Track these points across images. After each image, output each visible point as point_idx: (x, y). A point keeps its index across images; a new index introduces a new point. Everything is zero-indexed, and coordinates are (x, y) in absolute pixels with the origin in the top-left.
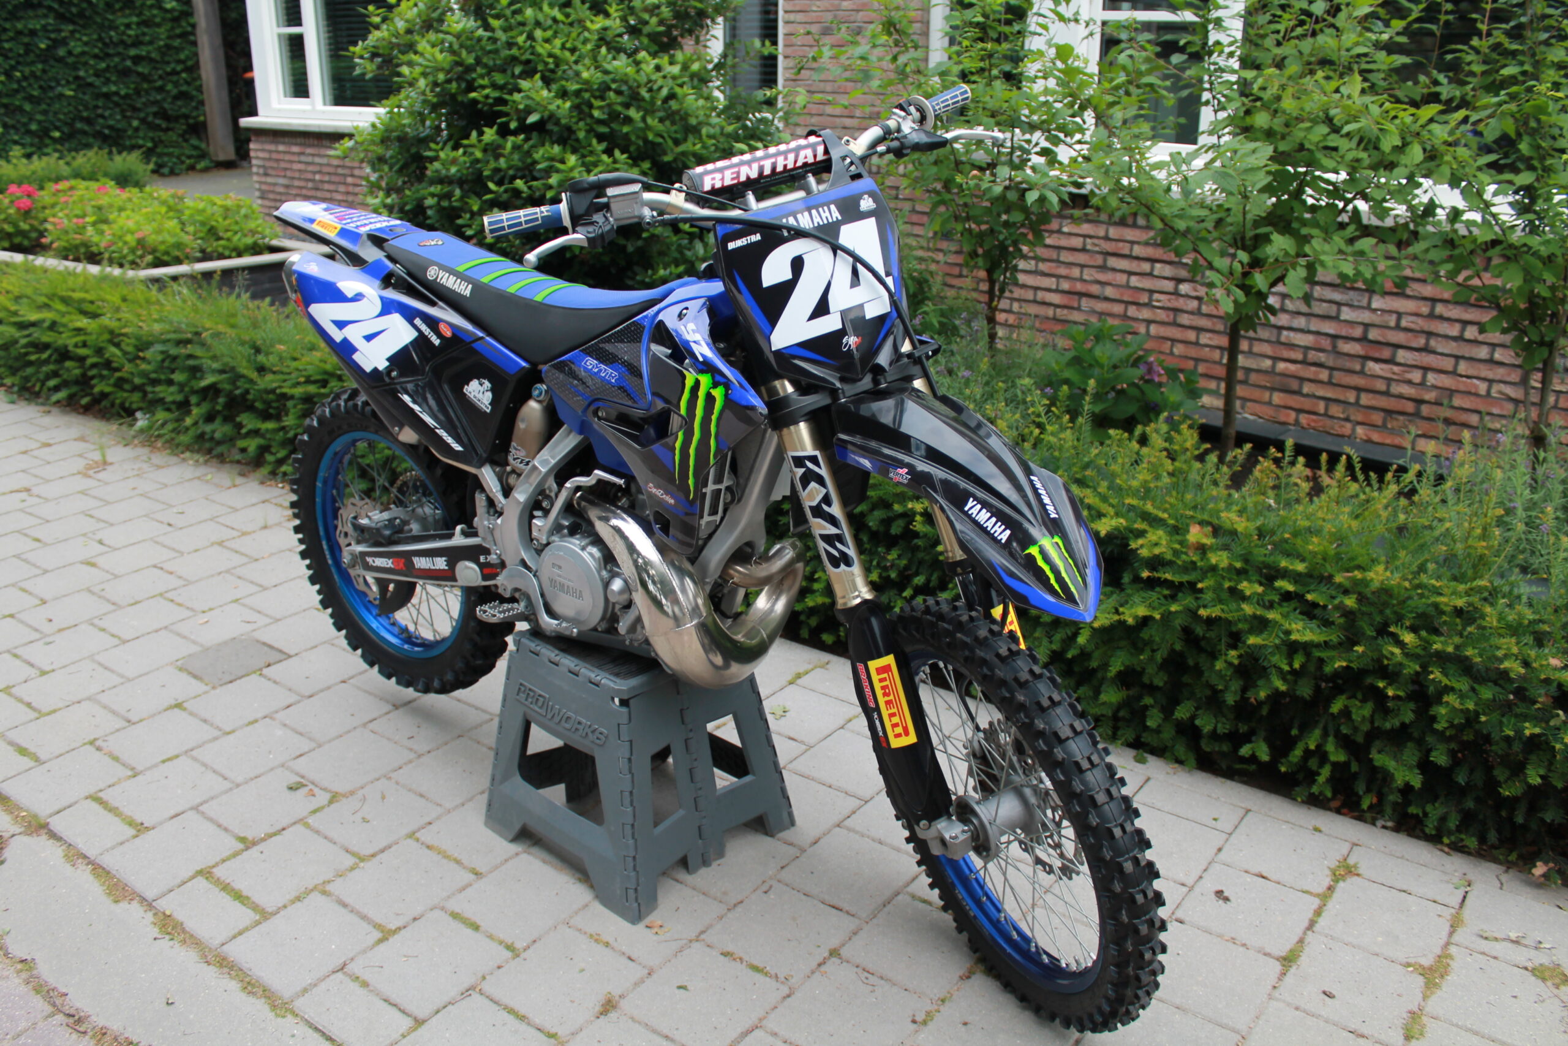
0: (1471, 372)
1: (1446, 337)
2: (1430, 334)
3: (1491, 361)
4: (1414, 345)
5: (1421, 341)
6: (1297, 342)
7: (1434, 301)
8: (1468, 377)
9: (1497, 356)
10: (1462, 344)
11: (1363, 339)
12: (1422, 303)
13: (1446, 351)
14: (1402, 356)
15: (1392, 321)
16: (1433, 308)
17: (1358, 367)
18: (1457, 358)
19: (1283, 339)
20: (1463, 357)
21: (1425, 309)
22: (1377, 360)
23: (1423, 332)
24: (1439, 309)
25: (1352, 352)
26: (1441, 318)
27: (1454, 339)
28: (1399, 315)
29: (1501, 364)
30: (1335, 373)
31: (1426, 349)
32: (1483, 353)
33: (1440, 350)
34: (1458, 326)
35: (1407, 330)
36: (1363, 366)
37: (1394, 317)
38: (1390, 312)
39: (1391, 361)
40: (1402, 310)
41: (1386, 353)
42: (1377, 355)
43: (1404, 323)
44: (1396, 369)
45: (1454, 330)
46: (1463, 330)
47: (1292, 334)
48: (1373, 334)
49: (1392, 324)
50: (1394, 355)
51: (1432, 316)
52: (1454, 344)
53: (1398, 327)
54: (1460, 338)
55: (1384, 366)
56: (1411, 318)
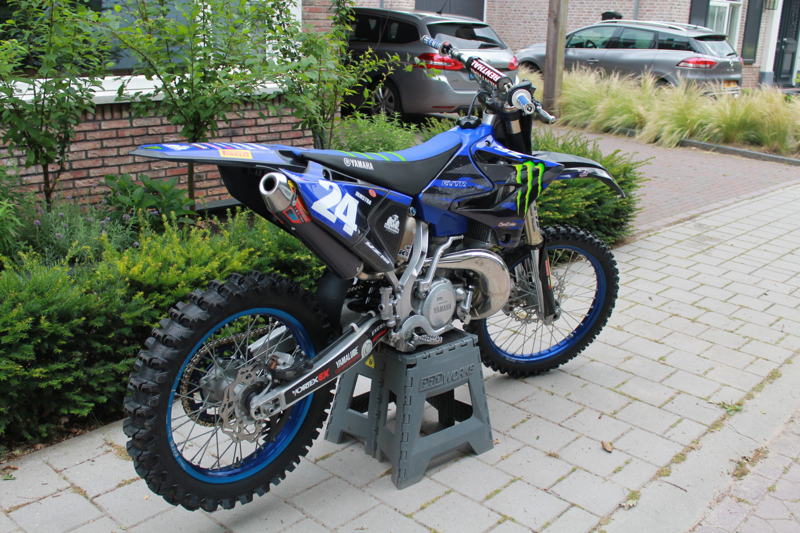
0: (127, 171)
1: (112, 157)
2: (103, 158)
3: (135, 163)
4: (98, 165)
5: (100, 163)
6: (33, 182)
7: (101, 140)
8: (126, 174)
10: (120, 158)
12: (96, 142)
13: (113, 164)
14: (92, 172)
15: (83, 156)
16: (102, 144)
17: (71, 186)
18: (119, 166)
20: (122, 165)
21: (98, 146)
22: (80, 179)
23: (100, 157)
24: (105, 143)
25: (66, 178)
26: (107, 148)
27: (115, 157)
28: (86, 151)
29: (139, 163)
31: (104, 166)
32: (130, 160)
33: (110, 164)
34: (116, 150)
35: (92, 158)
36: (74, 184)
37: (84, 153)
38: (81, 151)
39: (88, 177)
40: (87, 149)
41: (84, 174)
42: (80, 176)
43: (90, 155)
44: (91, 180)
45: (114, 153)
46: (118, 151)
47: (29, 178)
48: (75, 165)
49: (84, 157)
50: (89, 173)
51: (103, 148)
52: (116, 159)
53: (87, 158)
54: (119, 156)
55: (84, 181)
56: (92, 152)
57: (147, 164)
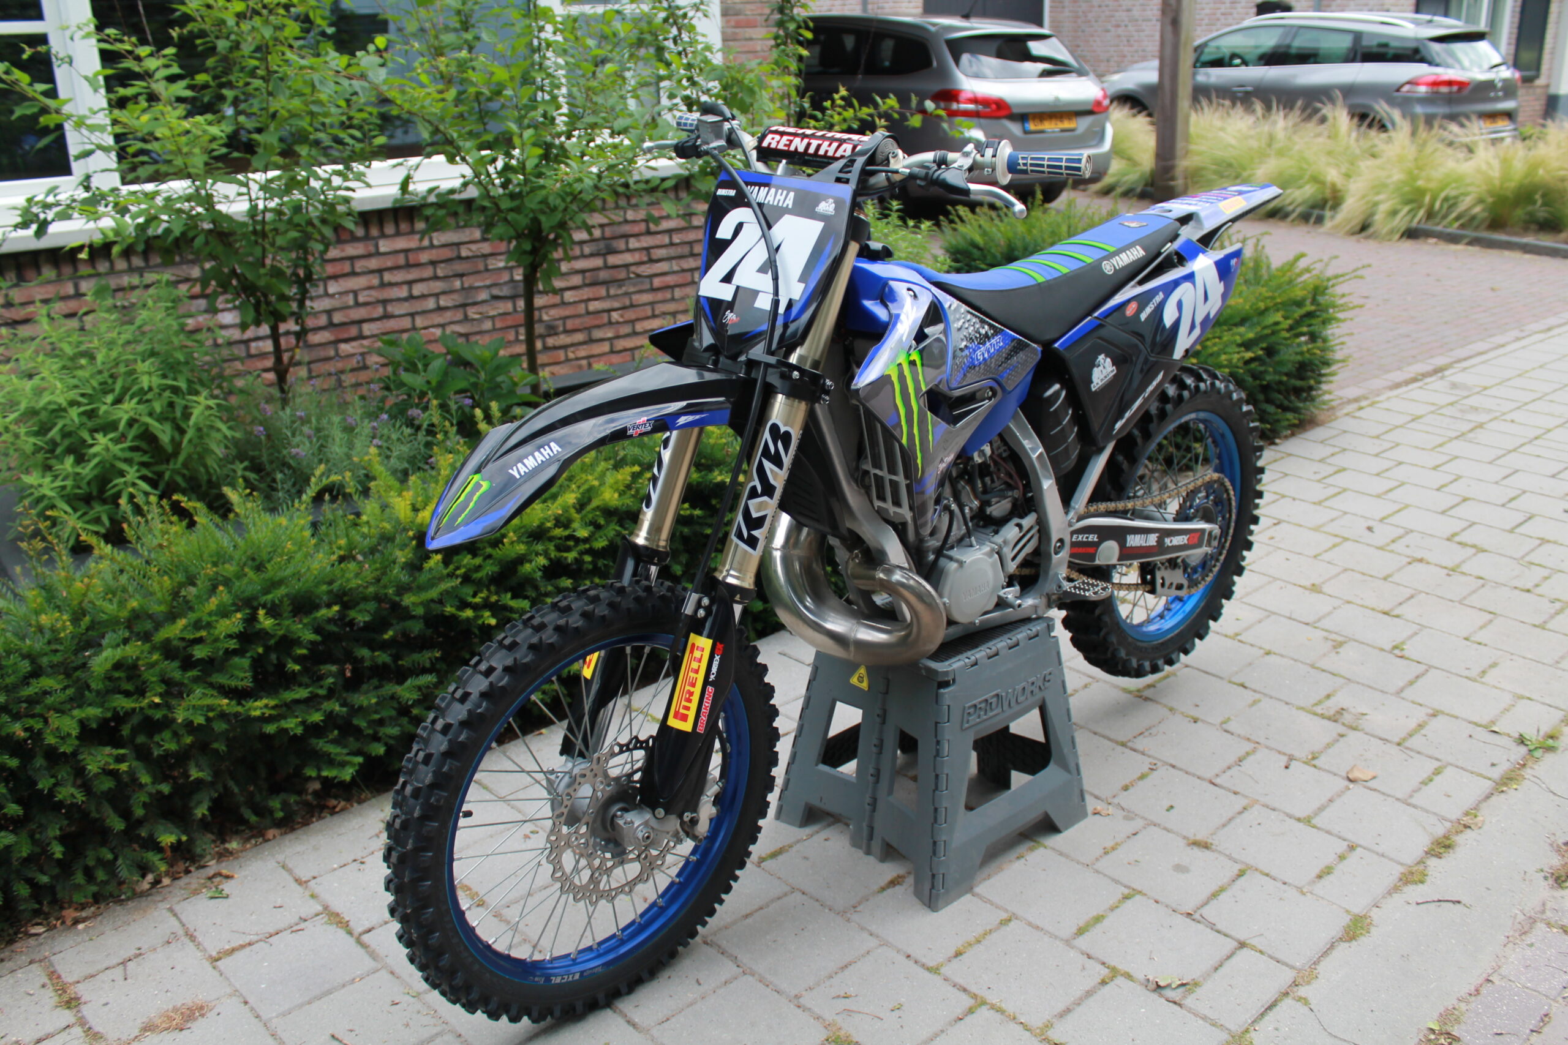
0: (426, 323)
1: (399, 300)
2: (385, 302)
3: (440, 309)
4: (375, 315)
5: (379, 311)
7: (380, 271)
8: (425, 328)
9: (442, 303)
10: (413, 301)
11: (331, 325)
12: (371, 276)
13: (402, 312)
14: (367, 329)
15: (350, 299)
16: (382, 278)
17: (332, 353)
18: (412, 315)
19: (253, 351)
20: (417, 313)
21: (376, 281)
22: (346, 341)
23: (378, 301)
24: (388, 277)
25: (323, 341)
26: (391, 285)
27: (406, 299)
28: (355, 293)
29: (446, 308)
30: (313, 366)
31: (387, 316)
32: (431, 304)
33: (397, 312)
34: (405, 288)
35: (365, 304)
36: (337, 350)
37: (351, 296)
38: (346, 293)
39: (361, 337)
40: (356, 287)
41: (353, 331)
42: (346, 336)
43: (361, 299)
44: (365, 342)
45: (403, 292)
46: (410, 290)
48: (337, 318)
49: (351, 302)
50: (361, 330)
51: (383, 285)
52: (406, 304)
53: (357, 304)
54: (411, 297)
55: (354, 344)
56: (366, 293)
57: (461, 310)
